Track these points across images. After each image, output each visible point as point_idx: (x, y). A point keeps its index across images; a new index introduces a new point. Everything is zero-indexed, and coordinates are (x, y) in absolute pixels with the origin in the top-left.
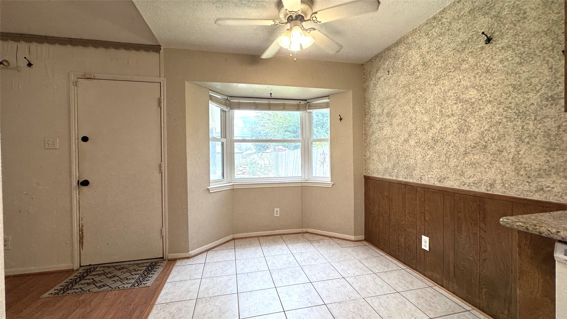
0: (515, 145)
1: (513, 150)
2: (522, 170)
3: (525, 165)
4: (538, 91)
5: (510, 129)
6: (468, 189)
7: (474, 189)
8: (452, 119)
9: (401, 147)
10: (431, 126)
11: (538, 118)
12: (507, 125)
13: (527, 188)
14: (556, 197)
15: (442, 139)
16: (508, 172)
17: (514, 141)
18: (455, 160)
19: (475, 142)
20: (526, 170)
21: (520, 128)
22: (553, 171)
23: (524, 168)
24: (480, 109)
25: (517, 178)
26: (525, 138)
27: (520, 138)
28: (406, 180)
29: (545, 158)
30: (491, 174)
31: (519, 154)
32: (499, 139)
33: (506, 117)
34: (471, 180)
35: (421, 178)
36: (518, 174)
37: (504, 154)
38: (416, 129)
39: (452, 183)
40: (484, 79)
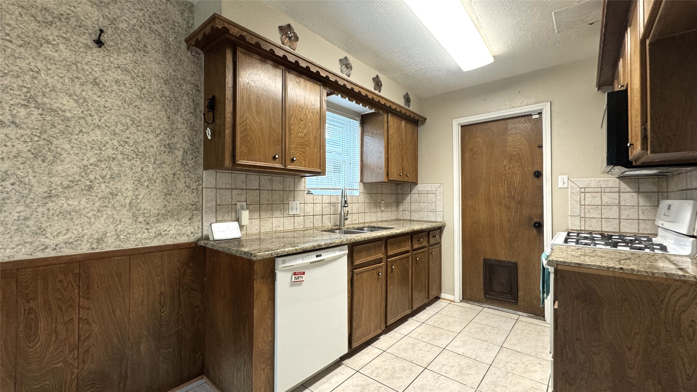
0: (133, 188)
1: (130, 194)
2: (141, 216)
3: (144, 210)
4: (157, 135)
5: (128, 169)
6: (53, 254)
7: (67, 252)
11: (157, 163)
12: (123, 163)
13: (146, 235)
14: (172, 239)
16: (123, 220)
17: (132, 183)
19: (70, 178)
20: (145, 216)
21: (140, 169)
22: (169, 214)
23: (142, 214)
24: (81, 131)
25: (135, 226)
26: (145, 181)
27: (140, 181)
29: (163, 203)
30: (100, 226)
31: (138, 198)
32: (112, 178)
33: (122, 153)
34: (61, 239)
36: (136, 221)
37: (119, 197)
40: (89, 92)
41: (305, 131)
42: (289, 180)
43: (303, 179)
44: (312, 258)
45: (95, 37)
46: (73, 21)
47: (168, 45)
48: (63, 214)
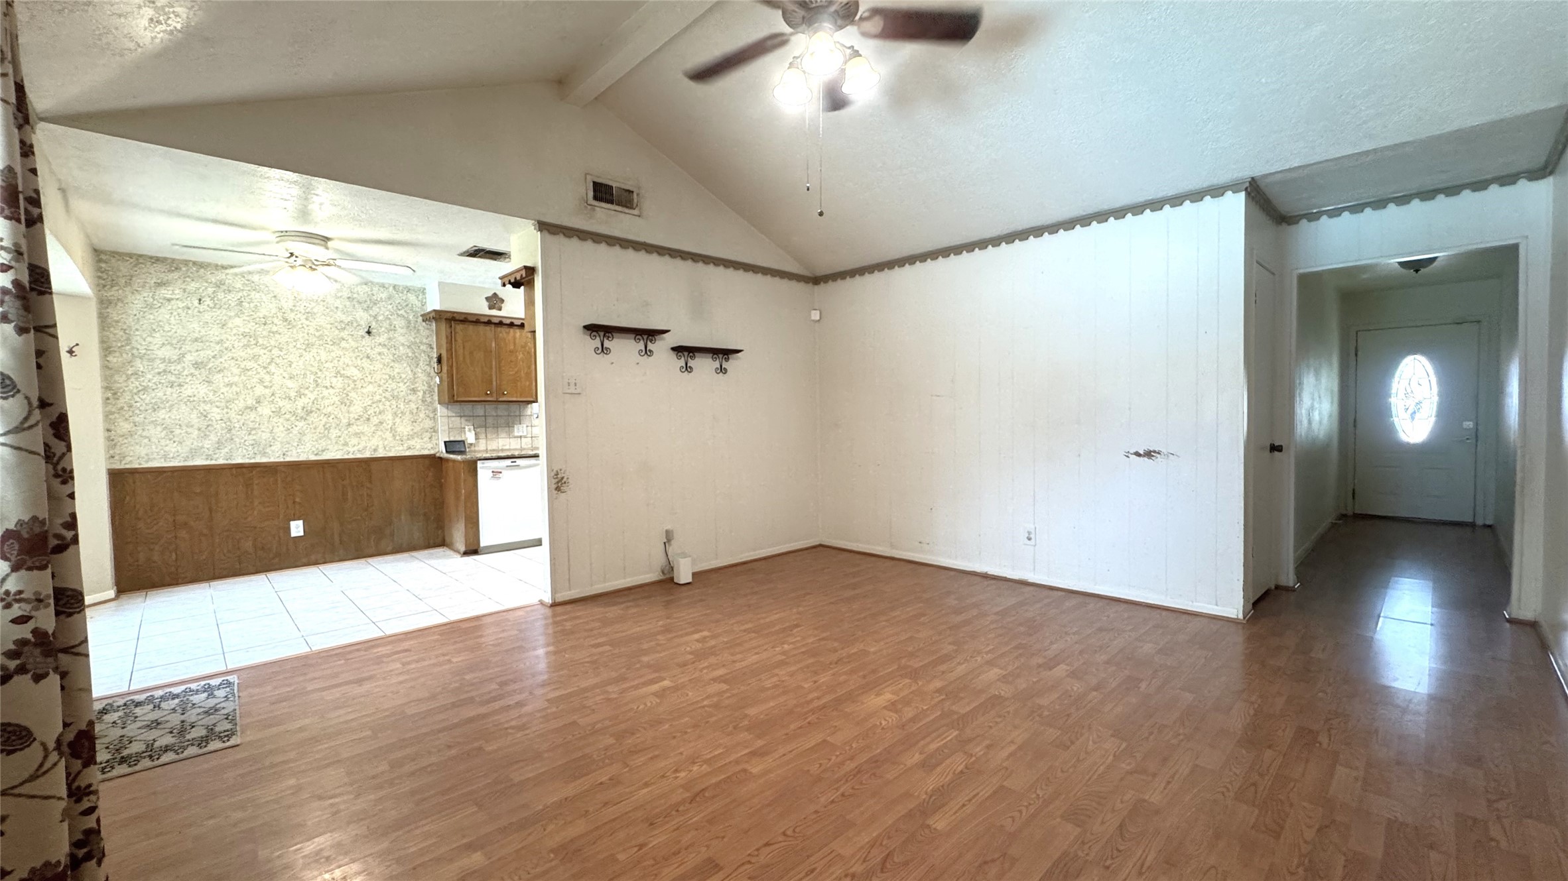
0: (392, 419)
1: (391, 422)
3: (399, 432)
4: (405, 383)
5: (388, 407)
6: (353, 457)
7: (359, 456)
8: (331, 391)
9: (239, 417)
10: (300, 395)
11: (406, 401)
12: (386, 404)
13: (401, 448)
15: (319, 410)
16: (388, 439)
17: (392, 416)
18: (337, 431)
20: (401, 436)
21: (396, 406)
23: (398, 435)
25: (395, 443)
26: (399, 414)
27: (396, 414)
28: (253, 461)
29: (411, 428)
30: (375, 442)
31: (396, 425)
32: (380, 413)
33: (385, 398)
34: (356, 448)
35: (284, 454)
36: (395, 439)
37: (384, 425)
38: (273, 395)
39: (333, 454)
40: (366, 363)
41: (516, 369)
42: (514, 407)
43: (529, 406)
44: (508, 462)
45: (366, 330)
46: (355, 324)
47: (409, 322)
48: (356, 434)
